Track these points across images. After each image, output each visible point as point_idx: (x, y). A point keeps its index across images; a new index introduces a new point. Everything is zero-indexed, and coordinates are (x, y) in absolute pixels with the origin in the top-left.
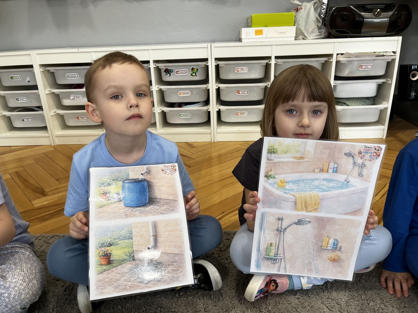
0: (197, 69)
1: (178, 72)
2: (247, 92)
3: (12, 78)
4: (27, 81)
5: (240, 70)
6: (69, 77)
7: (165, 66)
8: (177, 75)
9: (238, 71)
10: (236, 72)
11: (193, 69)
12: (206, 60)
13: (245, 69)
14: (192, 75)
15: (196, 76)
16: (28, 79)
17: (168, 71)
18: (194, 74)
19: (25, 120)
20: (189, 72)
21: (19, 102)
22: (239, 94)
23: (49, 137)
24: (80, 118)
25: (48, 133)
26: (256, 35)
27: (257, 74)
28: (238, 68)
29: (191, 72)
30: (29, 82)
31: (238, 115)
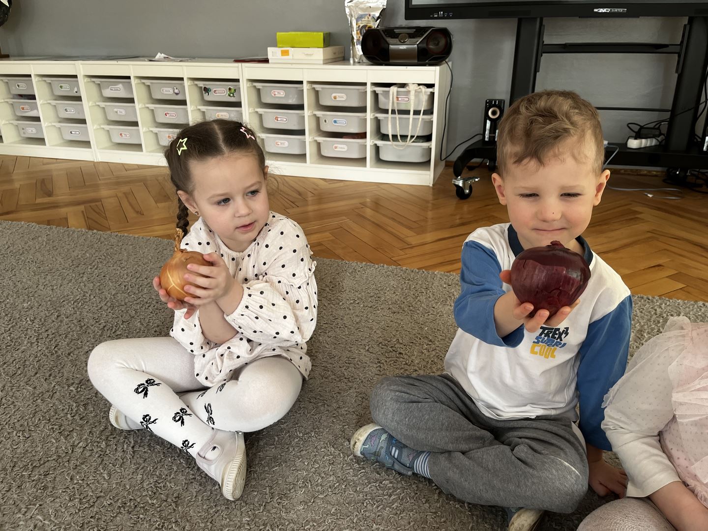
0: (235, 90)
1: (215, 91)
2: (285, 120)
3: (61, 87)
4: (75, 91)
5: (276, 93)
6: (112, 90)
7: (204, 85)
8: (215, 94)
9: (275, 95)
10: (273, 95)
11: (230, 89)
12: (237, 81)
13: (282, 94)
14: (229, 95)
15: (234, 97)
16: (76, 89)
17: (207, 90)
18: (232, 95)
19: (73, 132)
20: (227, 92)
21: (67, 112)
22: (277, 120)
23: (92, 152)
24: (123, 135)
25: (91, 148)
26: (282, 55)
27: (294, 100)
28: (275, 92)
29: (228, 93)
30: (76, 92)
31: (278, 145)
